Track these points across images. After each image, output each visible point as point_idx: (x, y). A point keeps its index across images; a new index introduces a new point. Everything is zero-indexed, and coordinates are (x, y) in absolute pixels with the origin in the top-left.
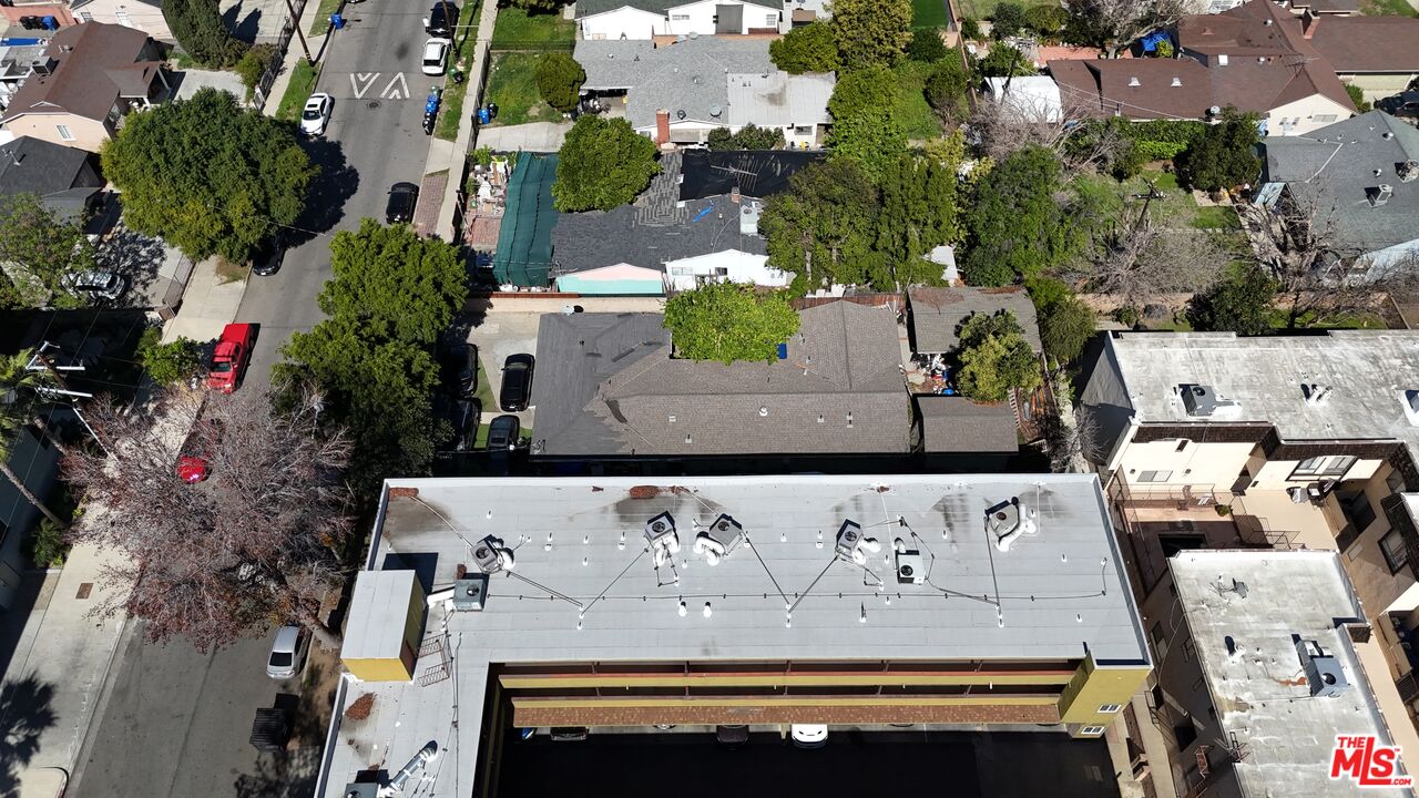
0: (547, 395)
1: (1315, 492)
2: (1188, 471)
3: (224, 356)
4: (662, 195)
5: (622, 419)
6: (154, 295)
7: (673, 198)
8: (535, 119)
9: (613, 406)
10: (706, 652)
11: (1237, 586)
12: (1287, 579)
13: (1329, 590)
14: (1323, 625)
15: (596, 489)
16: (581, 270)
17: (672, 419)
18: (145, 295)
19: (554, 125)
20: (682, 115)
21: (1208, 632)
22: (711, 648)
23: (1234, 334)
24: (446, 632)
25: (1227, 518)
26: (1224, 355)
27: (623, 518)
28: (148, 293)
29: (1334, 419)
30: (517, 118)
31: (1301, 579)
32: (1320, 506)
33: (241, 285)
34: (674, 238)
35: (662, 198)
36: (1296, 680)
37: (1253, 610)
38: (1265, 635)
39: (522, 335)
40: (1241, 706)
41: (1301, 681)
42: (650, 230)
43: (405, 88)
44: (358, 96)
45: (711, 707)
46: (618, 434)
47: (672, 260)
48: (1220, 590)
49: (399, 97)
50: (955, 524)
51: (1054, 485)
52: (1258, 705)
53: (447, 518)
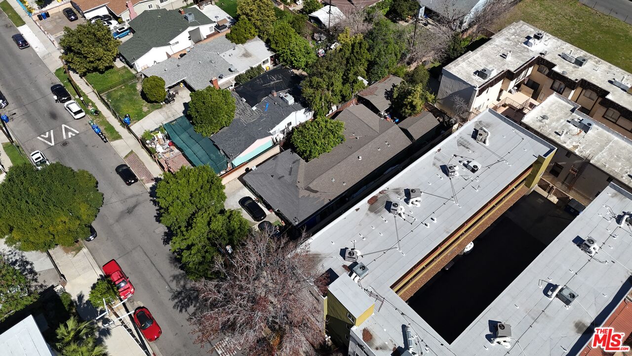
0: (278, 202)
1: (516, 88)
2: (488, 99)
3: (119, 279)
4: (242, 109)
5: (316, 192)
6: (45, 281)
7: (248, 108)
8: (149, 112)
9: (308, 189)
10: (447, 232)
11: (544, 117)
12: (551, 108)
13: (562, 104)
14: (569, 114)
15: (357, 210)
16: (241, 152)
17: (334, 180)
18: (40, 284)
19: (160, 110)
20: (220, 77)
21: (550, 134)
22: (448, 230)
23: (470, 51)
24: (365, 289)
25: (507, 107)
26: (475, 58)
27: (376, 213)
28: (40, 281)
29: (517, 60)
30: (140, 116)
31: (554, 106)
32: (520, 91)
33: (85, 250)
34: (265, 121)
35: (243, 111)
36: (579, 132)
37: (553, 121)
38: (562, 125)
39: (234, 192)
40: (576, 147)
41: (580, 132)
42: (253, 123)
43: (72, 129)
44: (53, 144)
45: (443, 258)
46: (319, 198)
47: (272, 129)
48: (541, 121)
49: (74, 135)
50: (468, 146)
51: (479, 118)
52: (579, 144)
53: (320, 255)
